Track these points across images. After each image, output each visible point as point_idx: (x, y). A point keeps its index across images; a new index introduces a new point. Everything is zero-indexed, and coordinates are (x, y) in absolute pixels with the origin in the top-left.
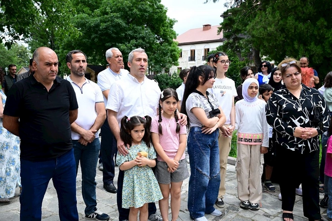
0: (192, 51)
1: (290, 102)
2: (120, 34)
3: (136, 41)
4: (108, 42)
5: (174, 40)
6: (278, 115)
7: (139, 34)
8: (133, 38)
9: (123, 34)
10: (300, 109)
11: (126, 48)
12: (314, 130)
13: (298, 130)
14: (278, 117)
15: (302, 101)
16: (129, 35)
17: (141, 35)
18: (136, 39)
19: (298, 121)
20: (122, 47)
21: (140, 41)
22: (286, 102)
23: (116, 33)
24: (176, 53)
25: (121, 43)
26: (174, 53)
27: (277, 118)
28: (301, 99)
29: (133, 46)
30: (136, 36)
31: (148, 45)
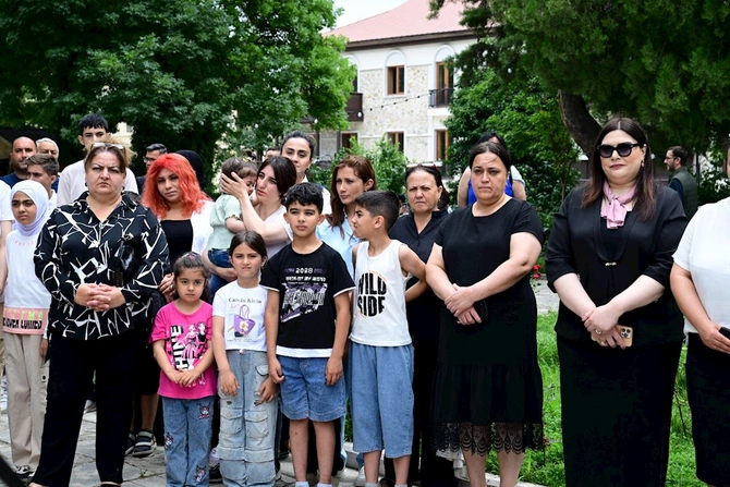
0: (392, 70)
1: (80, 230)
2: (101, 15)
3: (161, 42)
4: (54, 46)
5: (325, 32)
6: (54, 256)
7: (175, 12)
8: (147, 27)
9: (114, 17)
10: (95, 244)
11: (119, 64)
12: (116, 291)
13: (83, 290)
14: (54, 260)
15: (107, 228)
16: (136, 17)
17: (179, 17)
18: (161, 32)
19: (83, 270)
20: (103, 62)
21: (176, 40)
22: (73, 230)
23: (83, 13)
24: (331, 82)
25: (104, 49)
26: (324, 80)
27: (51, 263)
28: (107, 224)
29: (147, 58)
30: (162, 20)
31: (208, 54)
